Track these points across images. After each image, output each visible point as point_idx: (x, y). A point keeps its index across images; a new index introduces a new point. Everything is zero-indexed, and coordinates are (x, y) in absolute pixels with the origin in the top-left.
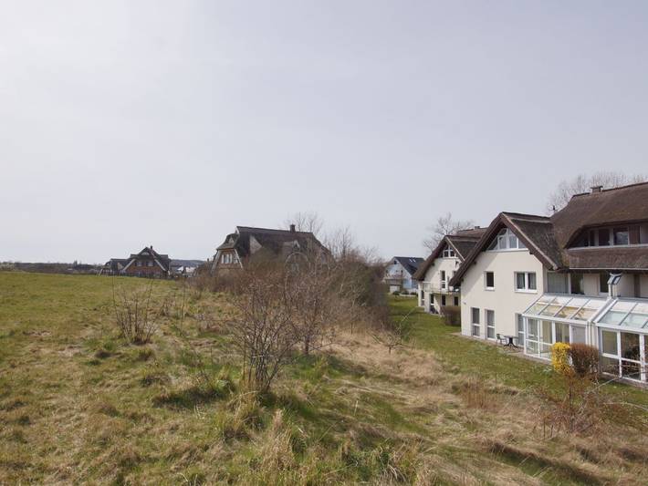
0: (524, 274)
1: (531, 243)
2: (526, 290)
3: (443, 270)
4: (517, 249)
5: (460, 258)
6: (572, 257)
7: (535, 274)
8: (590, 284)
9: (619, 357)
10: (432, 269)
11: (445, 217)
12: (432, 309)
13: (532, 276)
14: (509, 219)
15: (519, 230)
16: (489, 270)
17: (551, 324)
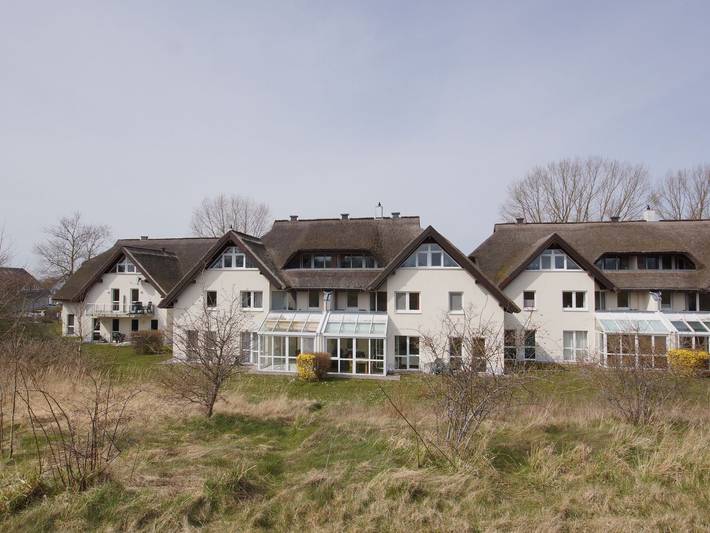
0: (249, 294)
1: (262, 263)
2: (252, 308)
3: (116, 287)
4: (244, 268)
5: (144, 273)
6: (292, 277)
7: (261, 293)
8: (303, 301)
9: (338, 358)
10: (98, 288)
11: (71, 217)
12: (97, 337)
13: (258, 294)
14: (239, 238)
15: (250, 250)
16: (211, 289)
17: (284, 338)
